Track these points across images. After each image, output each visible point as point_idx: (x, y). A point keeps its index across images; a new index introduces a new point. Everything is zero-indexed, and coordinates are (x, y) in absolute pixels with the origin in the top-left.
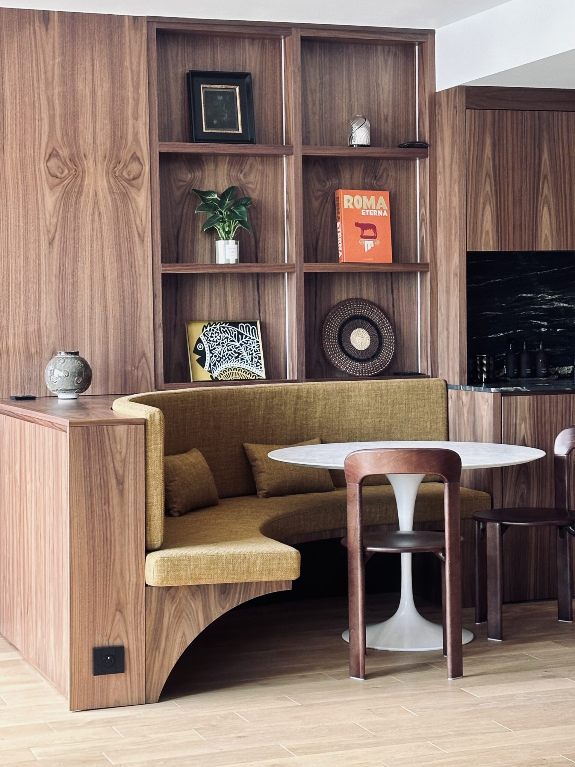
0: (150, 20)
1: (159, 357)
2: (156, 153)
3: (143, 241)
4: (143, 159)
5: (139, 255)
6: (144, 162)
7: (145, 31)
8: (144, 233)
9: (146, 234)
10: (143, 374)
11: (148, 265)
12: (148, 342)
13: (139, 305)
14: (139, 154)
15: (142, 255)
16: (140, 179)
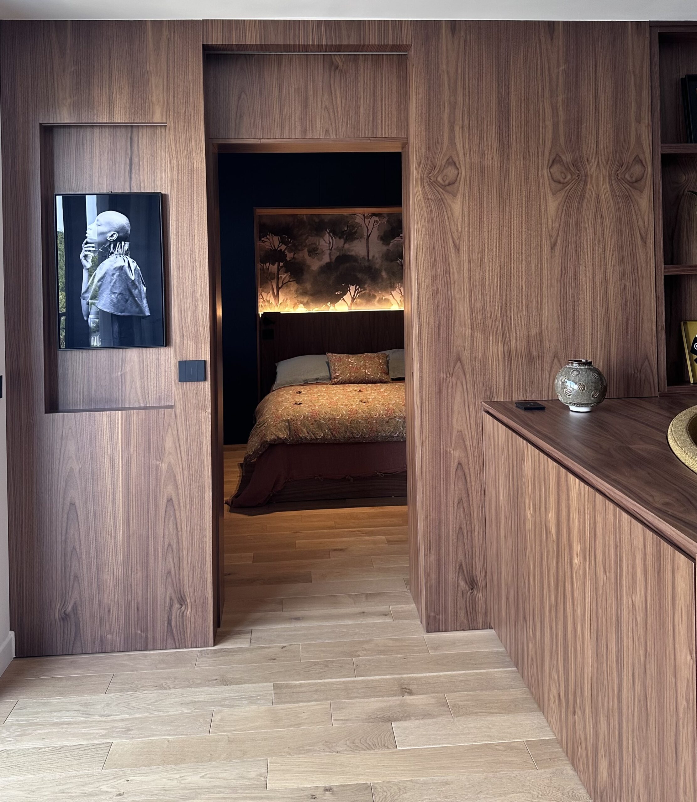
0: (653, 24)
1: (662, 359)
2: (658, 155)
3: (645, 243)
4: (646, 162)
5: (641, 257)
6: (647, 164)
7: (648, 35)
8: (647, 235)
9: (649, 236)
10: (646, 377)
11: (650, 266)
12: (651, 345)
13: (642, 307)
14: (641, 156)
15: (645, 257)
16: (643, 180)
